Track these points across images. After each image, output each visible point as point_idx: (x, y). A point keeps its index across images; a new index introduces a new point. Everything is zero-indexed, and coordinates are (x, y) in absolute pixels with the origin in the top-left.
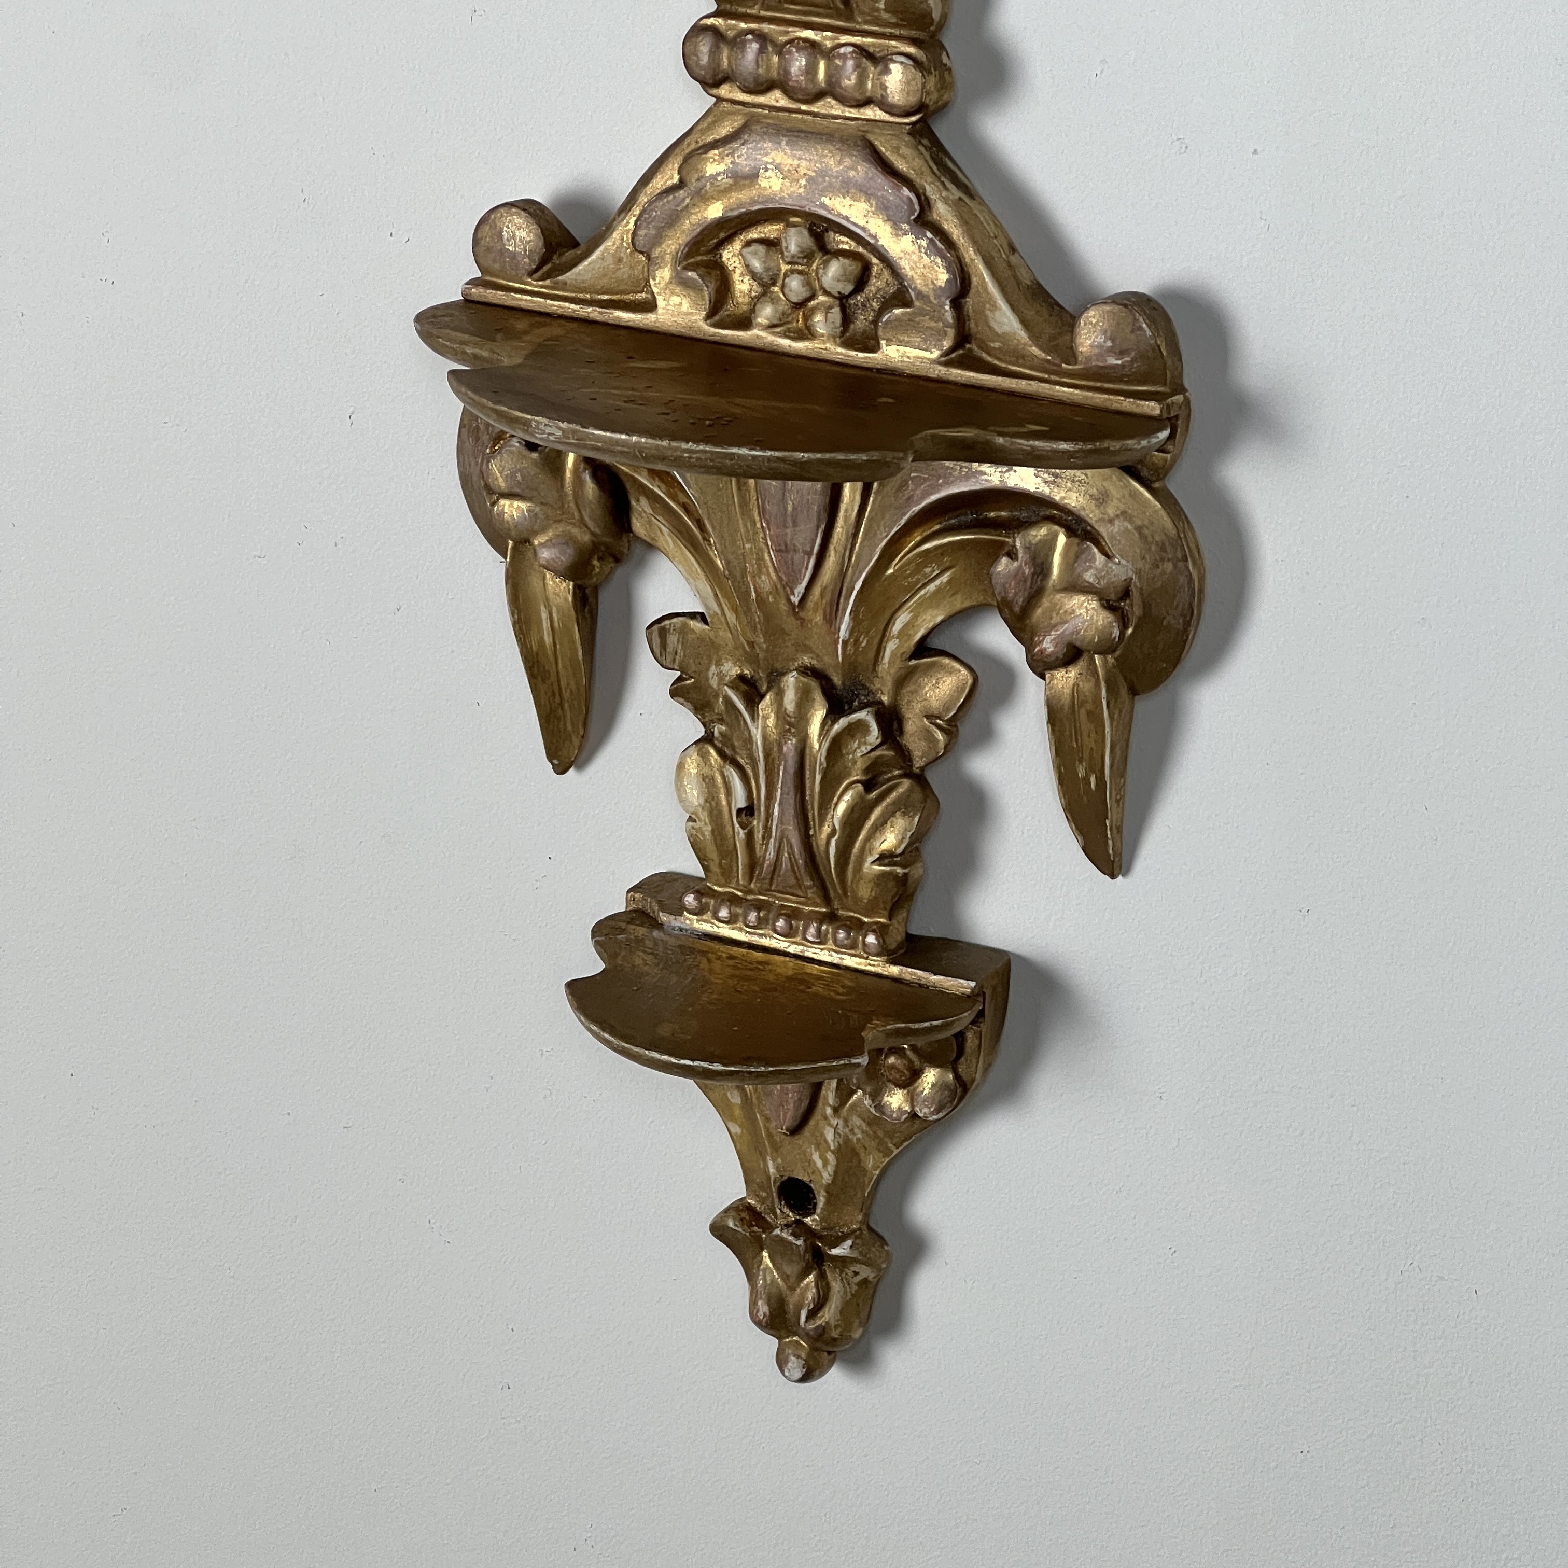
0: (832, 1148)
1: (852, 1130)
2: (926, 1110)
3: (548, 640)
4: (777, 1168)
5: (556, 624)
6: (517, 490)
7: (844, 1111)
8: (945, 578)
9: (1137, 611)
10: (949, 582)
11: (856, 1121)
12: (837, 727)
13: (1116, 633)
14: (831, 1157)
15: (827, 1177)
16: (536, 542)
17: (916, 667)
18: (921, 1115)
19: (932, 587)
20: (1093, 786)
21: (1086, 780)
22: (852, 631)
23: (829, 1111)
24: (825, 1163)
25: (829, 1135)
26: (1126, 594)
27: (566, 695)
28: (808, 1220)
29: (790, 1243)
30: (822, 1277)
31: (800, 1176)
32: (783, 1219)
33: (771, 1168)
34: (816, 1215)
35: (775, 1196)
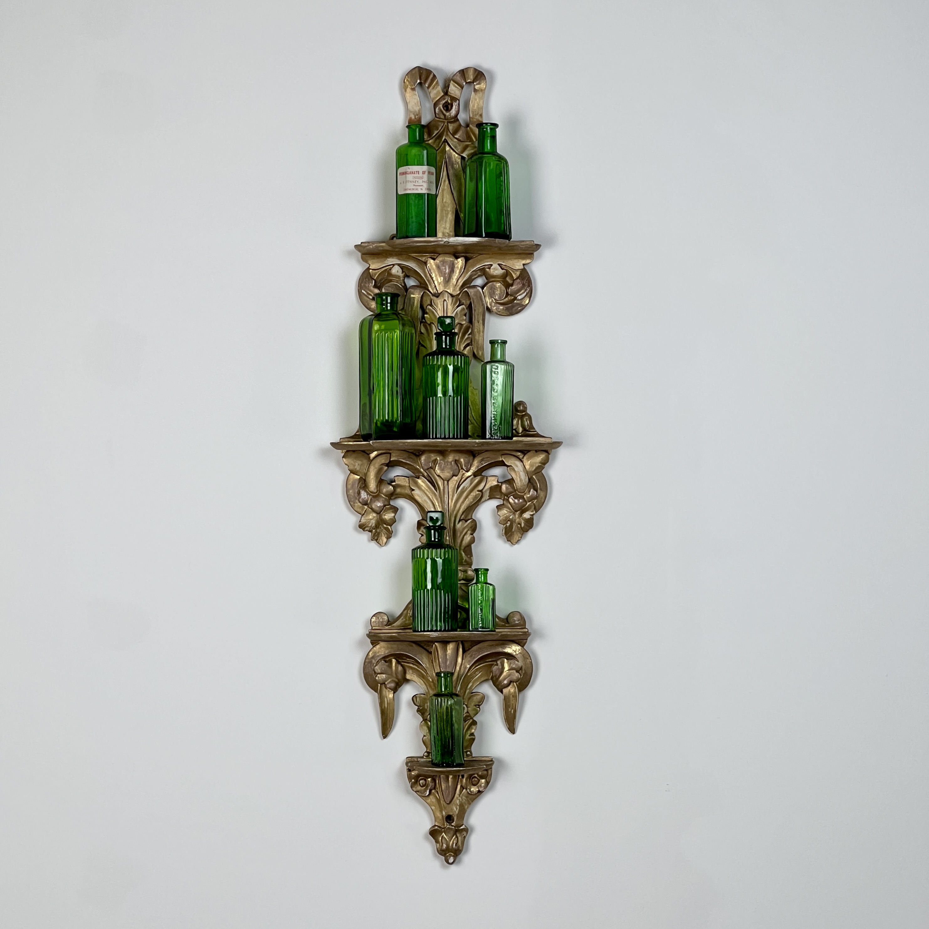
0: (458, 804)
1: (463, 800)
2: (482, 789)
3: (386, 706)
4: (445, 813)
5: (388, 702)
6: (383, 672)
7: (461, 795)
8: (480, 674)
9: (523, 672)
10: (480, 675)
11: (464, 797)
13: (520, 677)
14: (458, 807)
15: (457, 812)
16: (386, 683)
17: (472, 696)
19: (477, 677)
20: (512, 712)
21: (511, 711)
22: (461, 689)
23: (458, 796)
24: (457, 809)
25: (458, 802)
26: (521, 669)
27: (388, 718)
28: (453, 824)
29: (451, 828)
30: (457, 837)
31: (451, 814)
32: (447, 825)
33: (444, 813)
34: (454, 822)
35: (445, 820)
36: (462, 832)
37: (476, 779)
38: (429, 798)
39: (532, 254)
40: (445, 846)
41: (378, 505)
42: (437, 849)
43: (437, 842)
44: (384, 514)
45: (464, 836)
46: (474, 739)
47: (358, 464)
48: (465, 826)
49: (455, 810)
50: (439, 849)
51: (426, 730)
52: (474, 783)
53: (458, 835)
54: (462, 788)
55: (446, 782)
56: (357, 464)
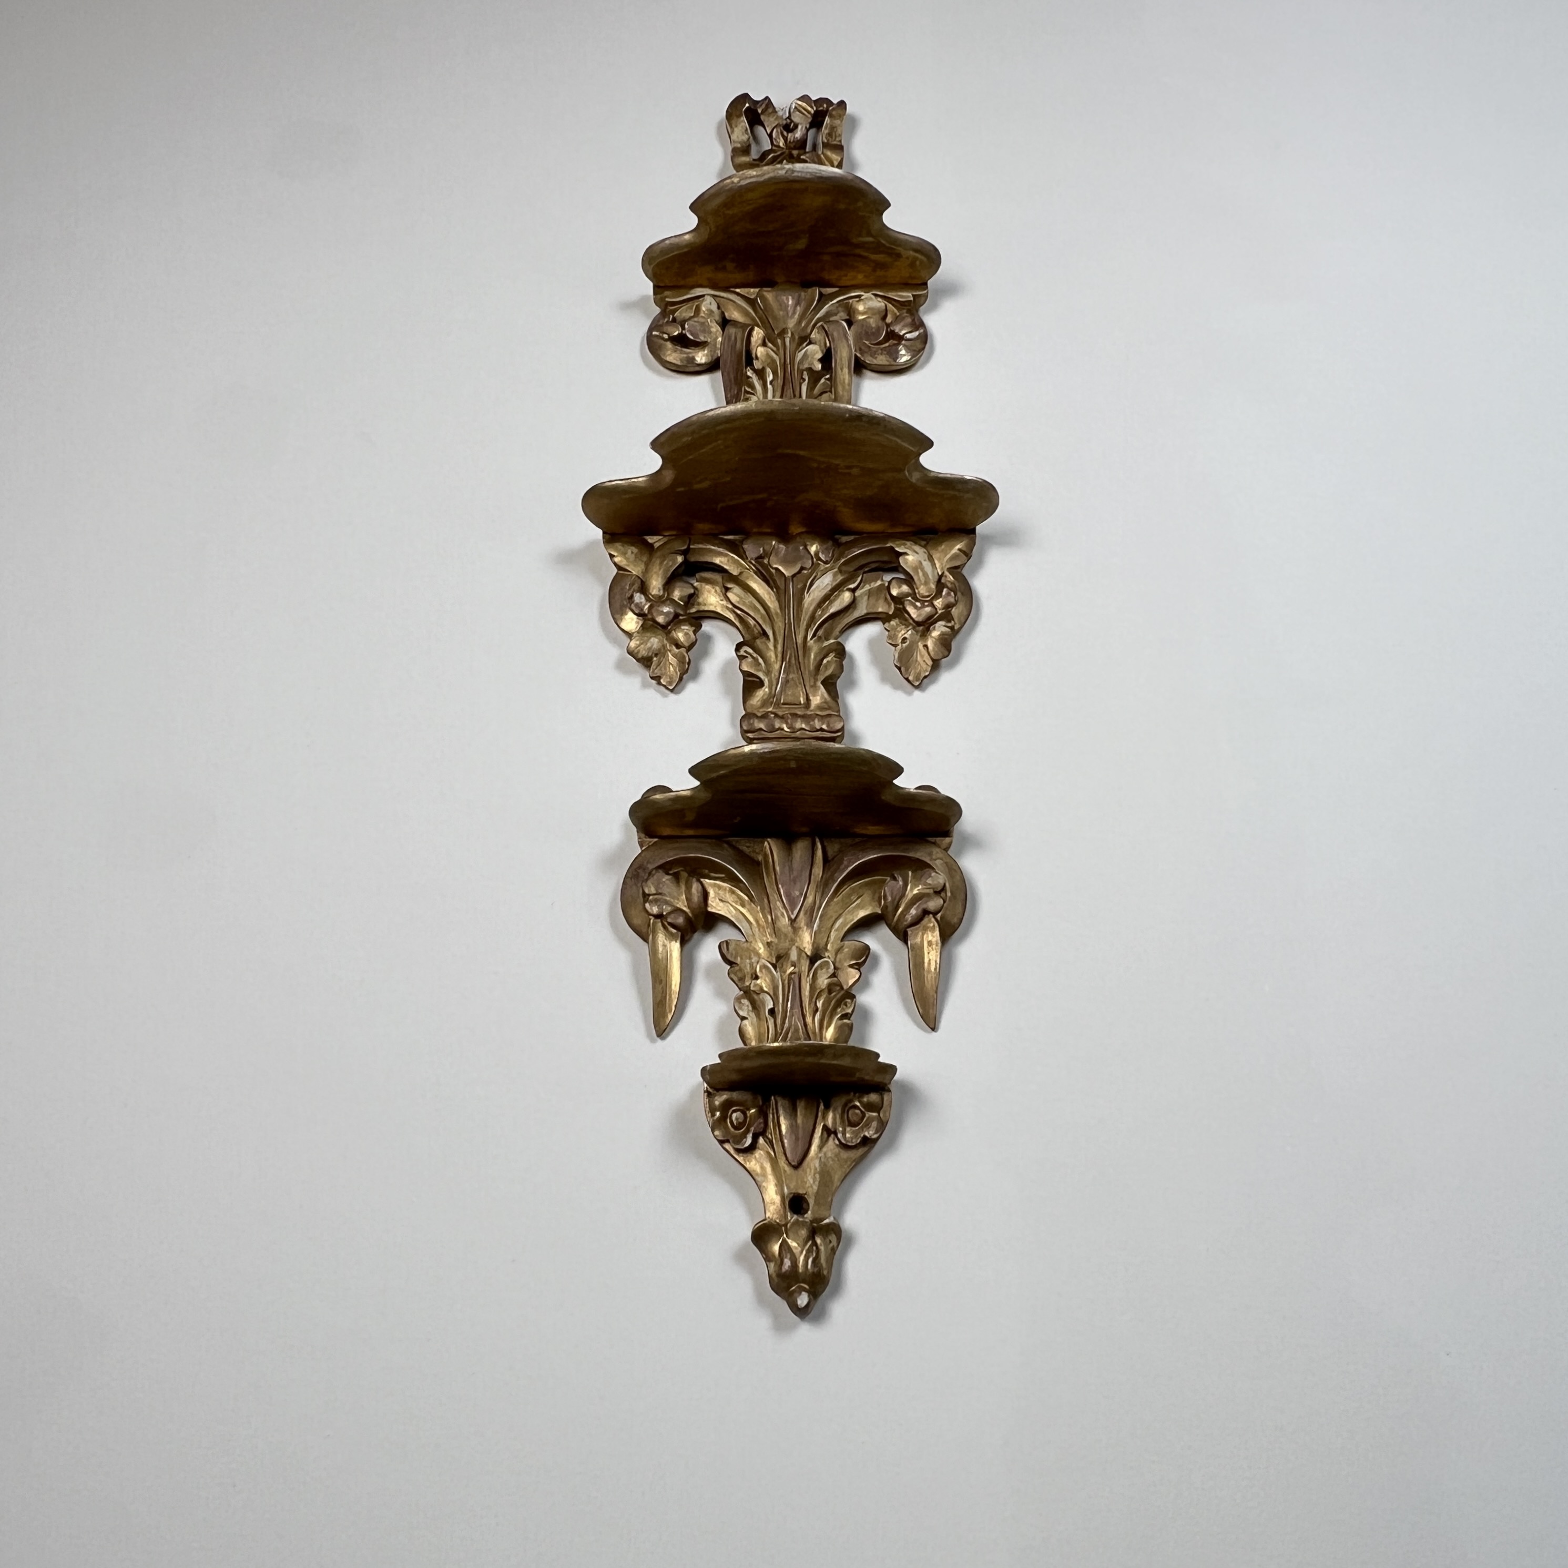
0: (818, 1170)
1: (827, 1159)
2: (871, 1132)
4: (789, 1190)
6: (659, 891)
7: (824, 1148)
8: (859, 900)
9: (949, 894)
10: (861, 902)
11: (830, 1153)
12: (816, 965)
13: (942, 903)
14: (817, 1177)
15: (816, 1188)
16: (666, 914)
17: (843, 945)
18: (868, 1136)
19: (853, 906)
23: (817, 1150)
24: (814, 1180)
25: (817, 1163)
26: (944, 889)
27: (668, 991)
28: (806, 1215)
29: (803, 1225)
30: (815, 1244)
31: (801, 1191)
32: (792, 1218)
33: (786, 1190)
34: (809, 1212)
35: (787, 1207)
36: (827, 1235)
37: (858, 1111)
38: (754, 1156)
39: (926, 284)
40: (787, 1263)
41: (665, 611)
42: (770, 1276)
43: (768, 1258)
44: (675, 628)
45: (831, 1245)
46: (851, 1027)
47: (632, 553)
48: (834, 1218)
49: (809, 1183)
50: (774, 1275)
51: (748, 1006)
52: (854, 1119)
53: (819, 1241)
54: (825, 1135)
55: (791, 1116)
56: (629, 552)
